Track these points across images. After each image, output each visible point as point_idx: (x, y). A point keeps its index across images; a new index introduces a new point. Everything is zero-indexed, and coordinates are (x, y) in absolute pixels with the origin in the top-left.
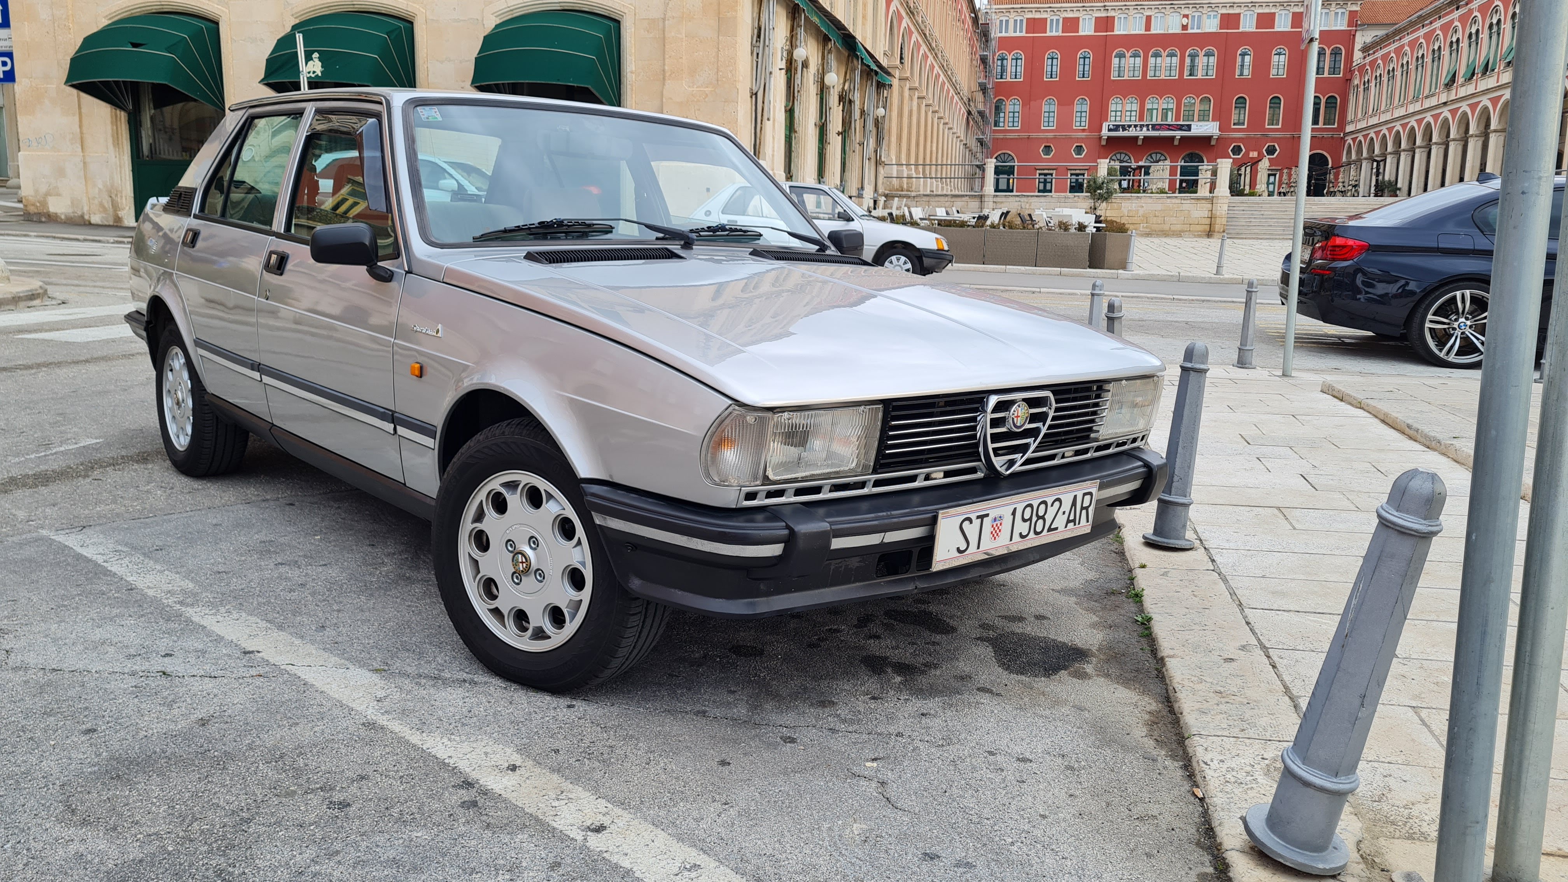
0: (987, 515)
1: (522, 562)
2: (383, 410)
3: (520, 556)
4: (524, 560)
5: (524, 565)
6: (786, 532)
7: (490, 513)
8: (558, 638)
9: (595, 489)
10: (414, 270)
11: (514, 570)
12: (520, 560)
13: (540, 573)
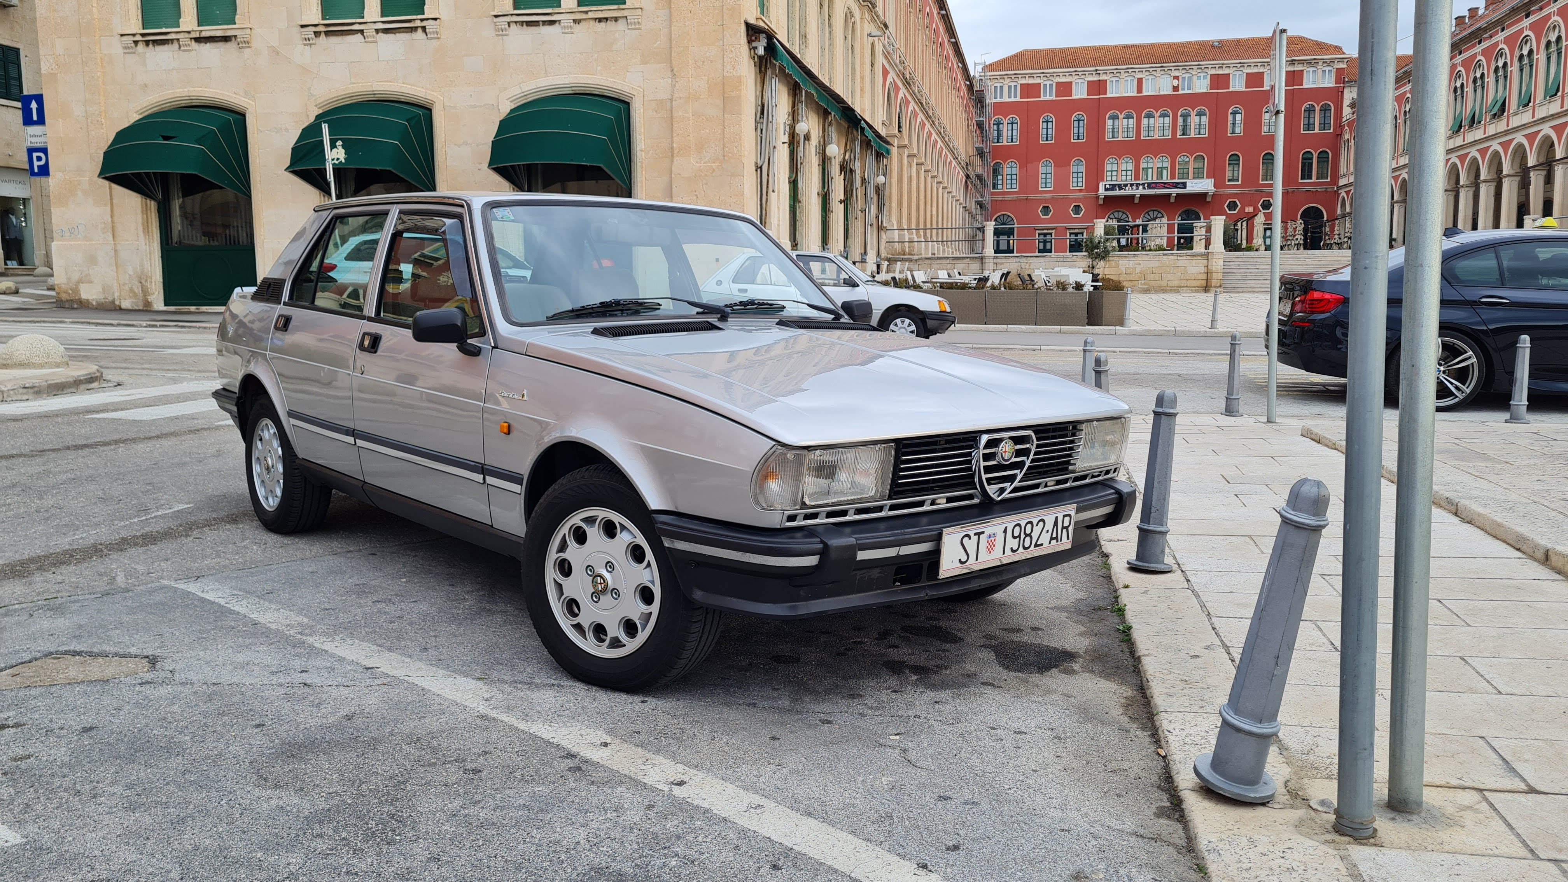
0: (983, 533)
1: (601, 584)
2: (473, 464)
3: (599, 578)
4: (602, 582)
5: (603, 585)
6: (821, 546)
7: (572, 544)
8: (631, 645)
9: (663, 518)
10: (500, 345)
11: (593, 590)
12: (599, 582)
13: (615, 592)
